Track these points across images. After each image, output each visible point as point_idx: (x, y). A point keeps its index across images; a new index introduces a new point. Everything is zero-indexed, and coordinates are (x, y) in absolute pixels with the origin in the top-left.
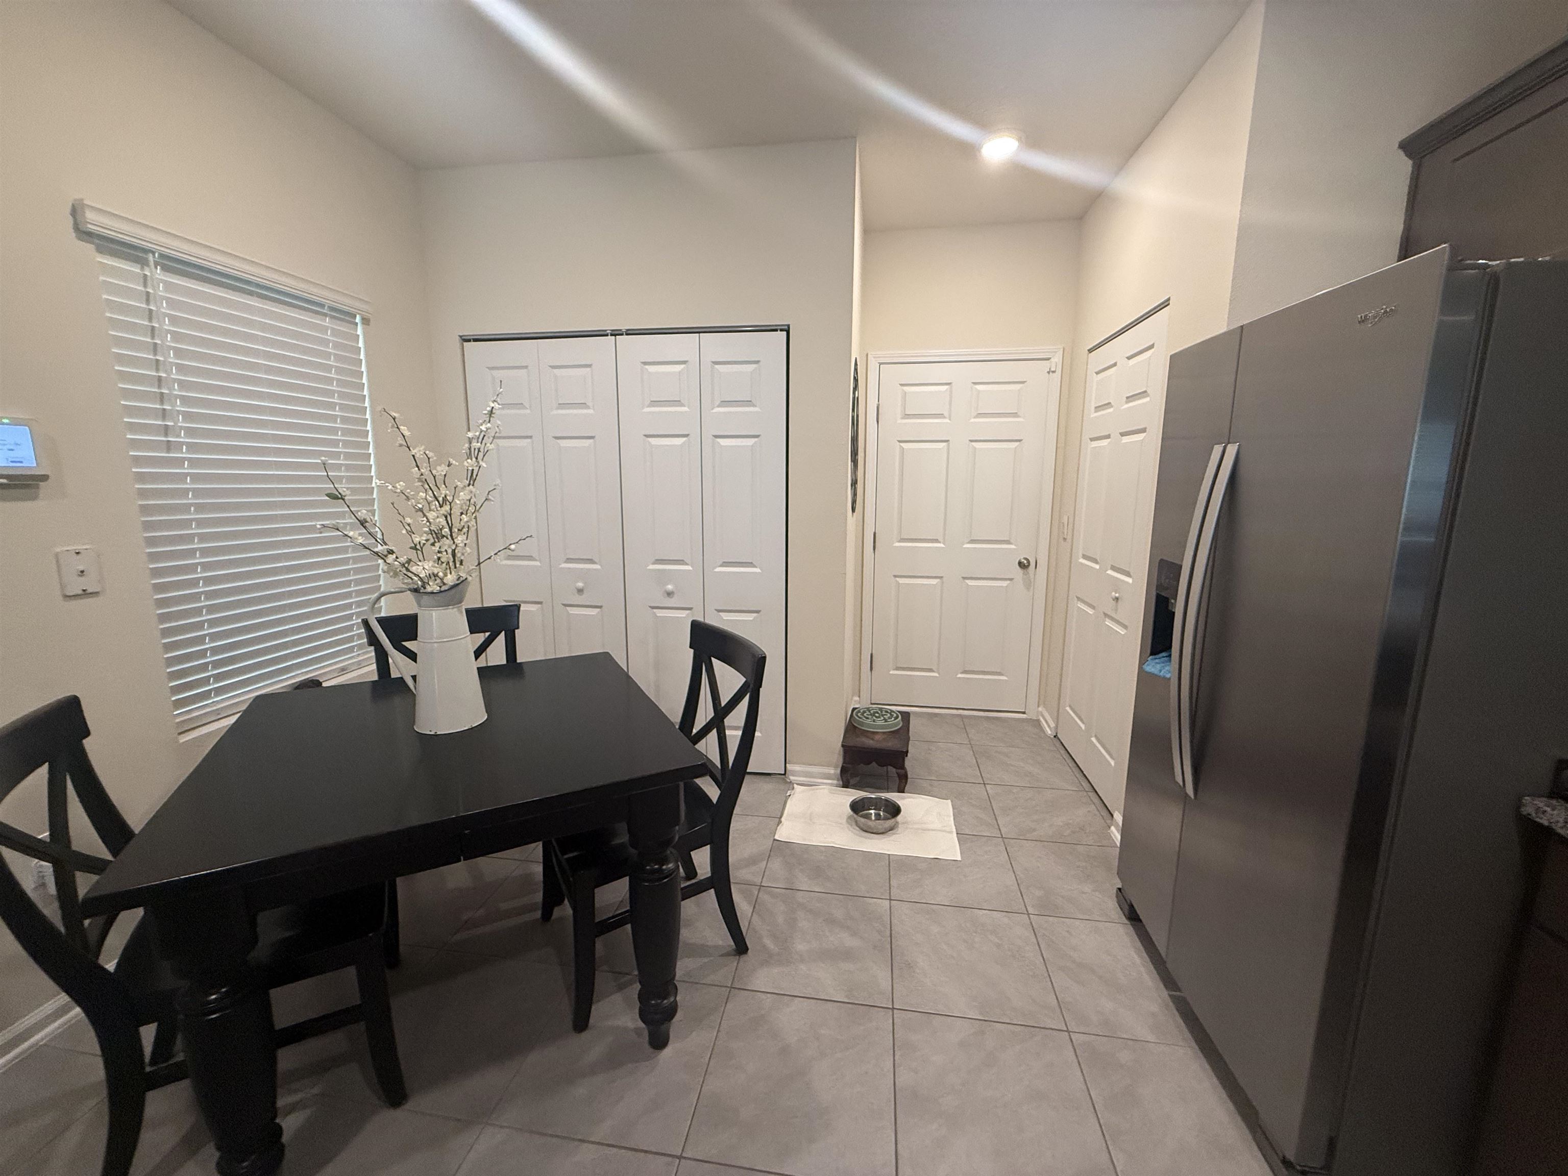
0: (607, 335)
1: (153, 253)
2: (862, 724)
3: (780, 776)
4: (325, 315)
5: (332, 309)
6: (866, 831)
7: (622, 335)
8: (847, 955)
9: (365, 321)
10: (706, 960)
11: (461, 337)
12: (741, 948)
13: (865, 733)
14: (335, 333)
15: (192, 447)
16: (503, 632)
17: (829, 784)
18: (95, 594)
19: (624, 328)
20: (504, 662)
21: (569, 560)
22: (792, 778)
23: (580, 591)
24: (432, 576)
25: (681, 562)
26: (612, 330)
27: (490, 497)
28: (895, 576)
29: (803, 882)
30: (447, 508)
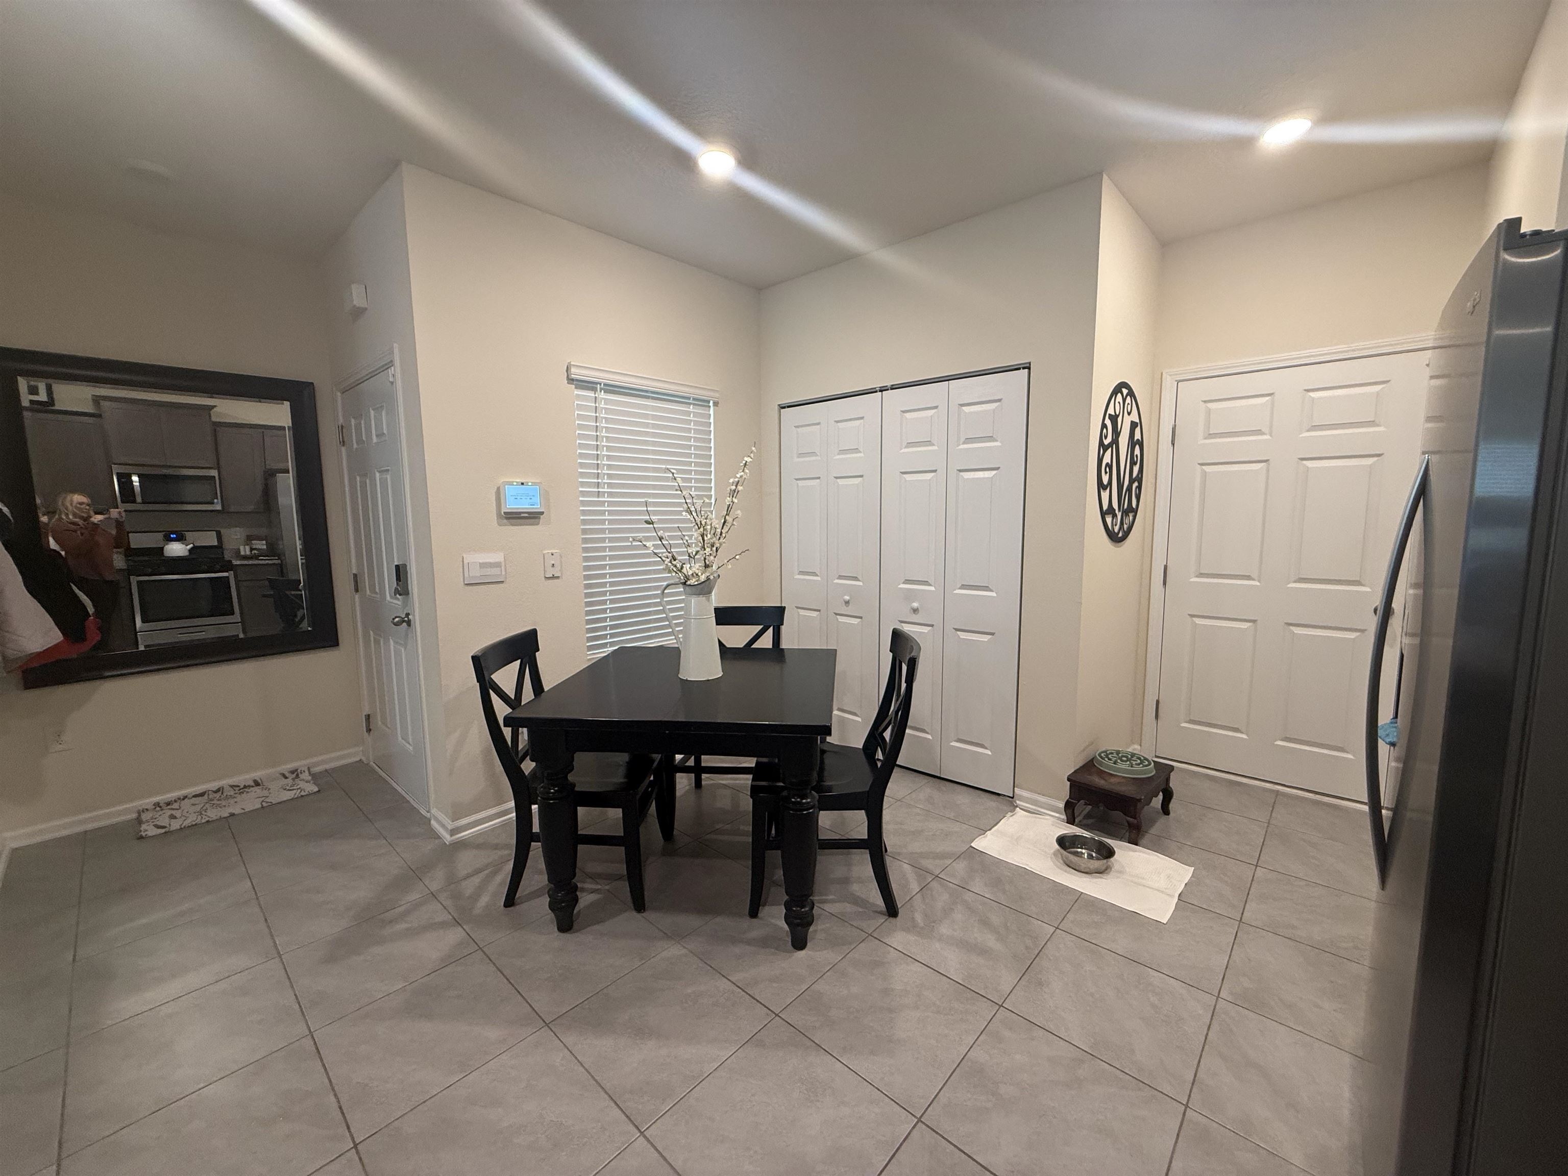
0: (876, 392)
1: (600, 384)
2: (1101, 764)
3: (1008, 798)
4: (690, 404)
5: (694, 399)
6: (1069, 866)
7: (888, 390)
8: (983, 952)
9: (716, 404)
10: (861, 910)
11: (779, 405)
12: (892, 910)
13: (1101, 773)
14: (695, 415)
15: (611, 494)
16: (772, 628)
17: (1056, 817)
18: (558, 578)
19: (889, 384)
20: (771, 646)
21: (840, 577)
22: (1018, 802)
23: (847, 603)
24: (694, 575)
25: (926, 583)
26: (880, 387)
27: (734, 523)
28: (1192, 616)
29: (978, 886)
30: (702, 529)
